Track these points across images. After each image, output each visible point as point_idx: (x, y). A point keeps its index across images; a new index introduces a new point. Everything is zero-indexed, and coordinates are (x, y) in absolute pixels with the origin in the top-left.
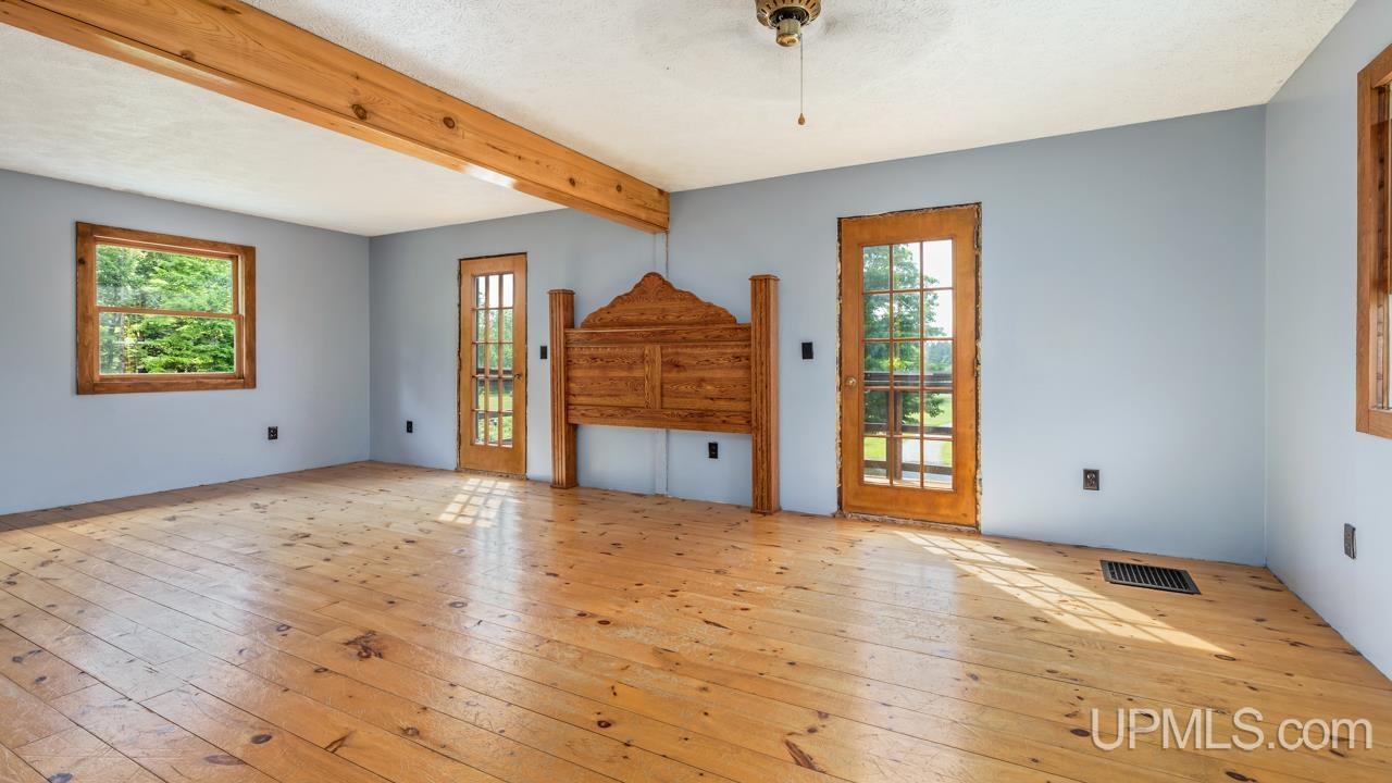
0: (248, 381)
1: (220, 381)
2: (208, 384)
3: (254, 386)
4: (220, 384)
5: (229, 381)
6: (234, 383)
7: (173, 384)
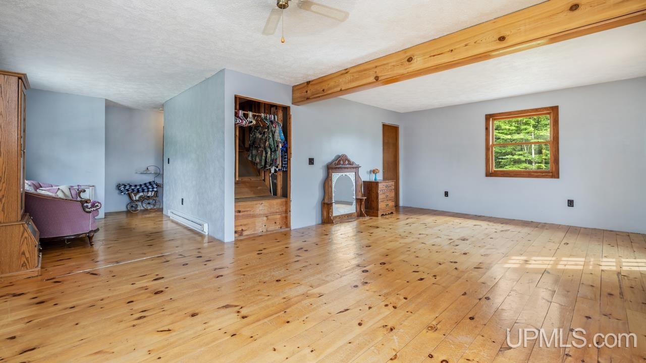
0: (555, 174)
1: (539, 174)
2: (533, 175)
3: (558, 177)
4: (540, 175)
5: (544, 174)
6: (547, 175)
7: (518, 175)
